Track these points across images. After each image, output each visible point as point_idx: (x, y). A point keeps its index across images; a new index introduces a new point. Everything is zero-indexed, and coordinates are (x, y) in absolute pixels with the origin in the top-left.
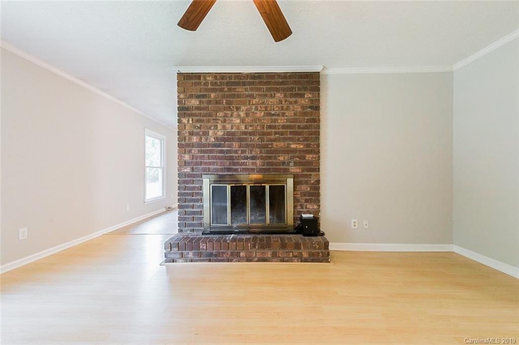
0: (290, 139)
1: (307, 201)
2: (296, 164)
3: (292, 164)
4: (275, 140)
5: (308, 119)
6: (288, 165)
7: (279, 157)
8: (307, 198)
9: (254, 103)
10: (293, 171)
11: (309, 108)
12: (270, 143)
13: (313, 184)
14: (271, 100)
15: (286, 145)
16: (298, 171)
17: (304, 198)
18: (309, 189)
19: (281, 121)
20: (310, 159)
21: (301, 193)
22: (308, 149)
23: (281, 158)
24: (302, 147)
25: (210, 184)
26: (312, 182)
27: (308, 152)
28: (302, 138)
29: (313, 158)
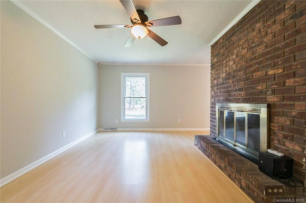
0: (268, 66)
1: (285, 137)
2: (274, 92)
3: (269, 92)
4: (255, 71)
5: (289, 35)
6: (266, 93)
7: (258, 86)
8: (287, 133)
9: (241, 44)
10: (270, 100)
11: (290, 19)
12: (251, 74)
13: (294, 117)
14: (252, 34)
15: (265, 73)
16: (275, 100)
17: (283, 133)
18: (288, 123)
19: (260, 50)
20: (291, 84)
21: (278, 126)
22: (289, 72)
23: (260, 88)
24: (281, 71)
25: (219, 109)
26: (294, 114)
27: (288, 76)
28: (281, 60)
29: (294, 82)
